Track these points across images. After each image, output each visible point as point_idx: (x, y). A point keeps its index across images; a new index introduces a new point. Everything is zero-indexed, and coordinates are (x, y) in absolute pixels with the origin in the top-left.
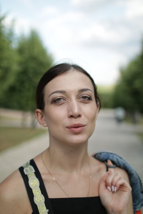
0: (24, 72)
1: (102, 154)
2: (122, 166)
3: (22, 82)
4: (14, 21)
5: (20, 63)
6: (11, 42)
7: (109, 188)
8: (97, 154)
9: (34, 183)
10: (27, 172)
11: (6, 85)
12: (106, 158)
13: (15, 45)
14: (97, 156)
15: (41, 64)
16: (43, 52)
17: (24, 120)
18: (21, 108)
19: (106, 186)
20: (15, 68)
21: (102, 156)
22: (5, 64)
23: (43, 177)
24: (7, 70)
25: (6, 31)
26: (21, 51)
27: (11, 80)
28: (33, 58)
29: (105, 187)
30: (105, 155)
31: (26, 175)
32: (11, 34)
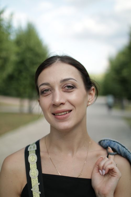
0: (22, 62)
1: (106, 141)
2: (123, 154)
3: (20, 72)
4: (12, 15)
5: (18, 54)
6: (9, 34)
7: (100, 171)
8: (101, 141)
9: (33, 159)
10: (30, 149)
11: (5, 75)
12: (107, 145)
13: (13, 37)
14: (101, 143)
15: (37, 55)
16: (39, 43)
17: (22, 106)
18: (19, 95)
19: (99, 169)
20: (14, 58)
21: (105, 143)
22: (4, 54)
23: (42, 154)
24: (5, 60)
25: (5, 24)
26: (18, 42)
27: (9, 69)
28: (30, 49)
29: (98, 171)
30: (108, 142)
31: (29, 151)
32: (9, 27)
